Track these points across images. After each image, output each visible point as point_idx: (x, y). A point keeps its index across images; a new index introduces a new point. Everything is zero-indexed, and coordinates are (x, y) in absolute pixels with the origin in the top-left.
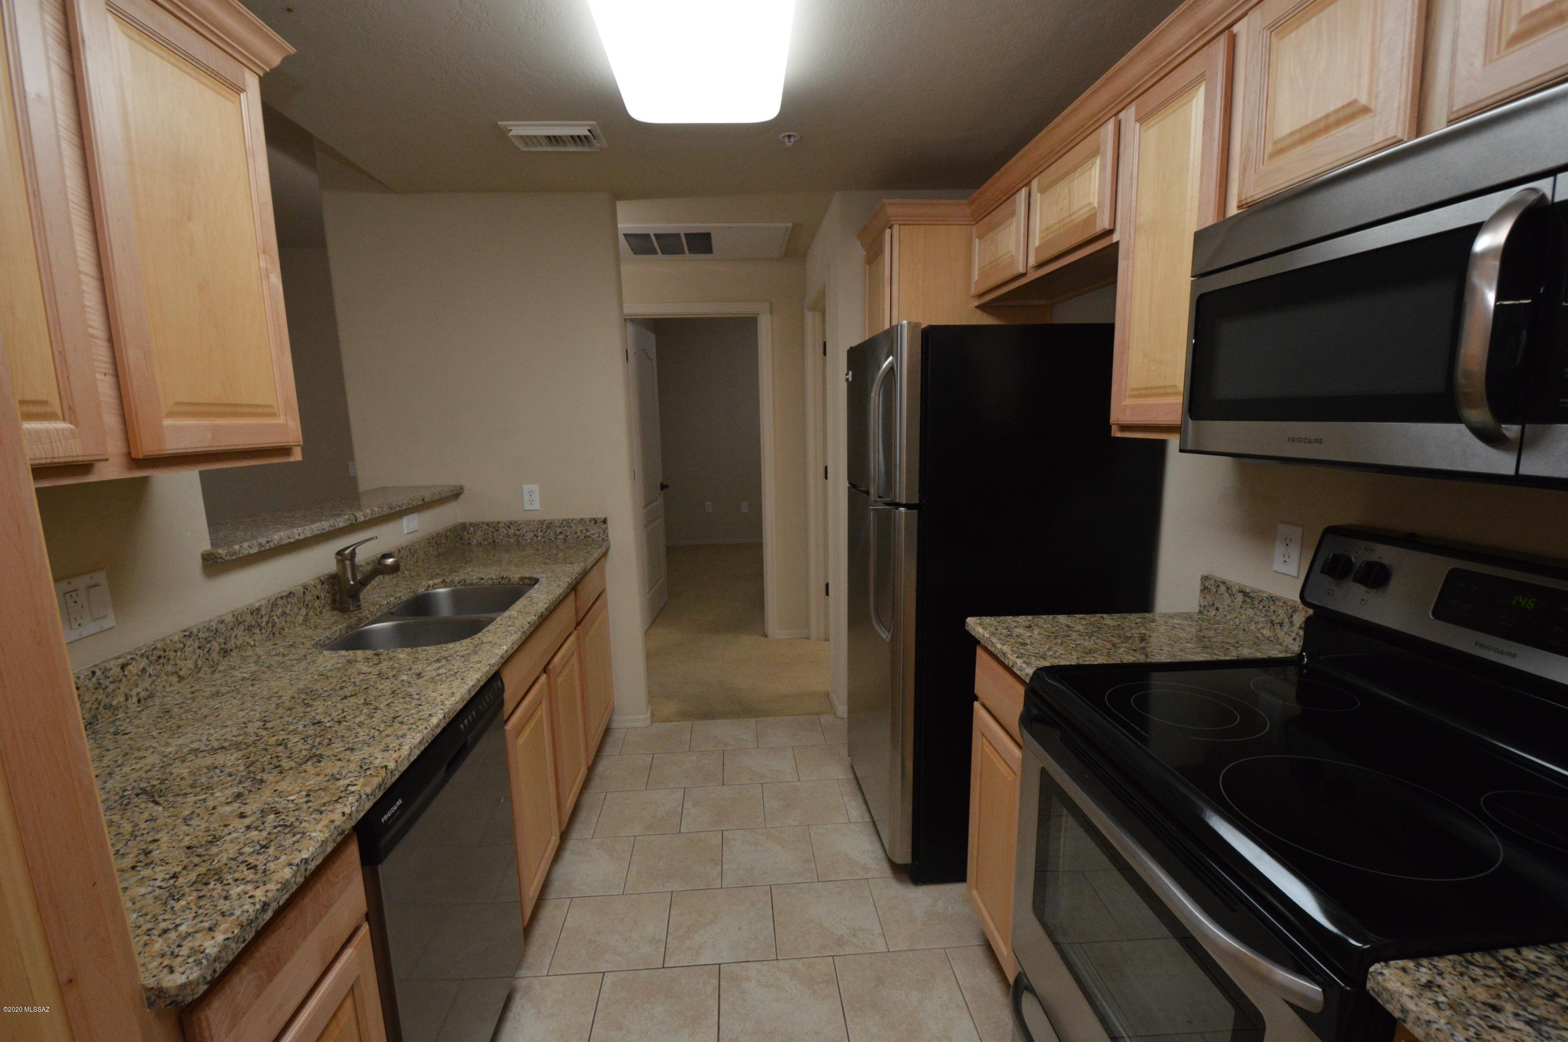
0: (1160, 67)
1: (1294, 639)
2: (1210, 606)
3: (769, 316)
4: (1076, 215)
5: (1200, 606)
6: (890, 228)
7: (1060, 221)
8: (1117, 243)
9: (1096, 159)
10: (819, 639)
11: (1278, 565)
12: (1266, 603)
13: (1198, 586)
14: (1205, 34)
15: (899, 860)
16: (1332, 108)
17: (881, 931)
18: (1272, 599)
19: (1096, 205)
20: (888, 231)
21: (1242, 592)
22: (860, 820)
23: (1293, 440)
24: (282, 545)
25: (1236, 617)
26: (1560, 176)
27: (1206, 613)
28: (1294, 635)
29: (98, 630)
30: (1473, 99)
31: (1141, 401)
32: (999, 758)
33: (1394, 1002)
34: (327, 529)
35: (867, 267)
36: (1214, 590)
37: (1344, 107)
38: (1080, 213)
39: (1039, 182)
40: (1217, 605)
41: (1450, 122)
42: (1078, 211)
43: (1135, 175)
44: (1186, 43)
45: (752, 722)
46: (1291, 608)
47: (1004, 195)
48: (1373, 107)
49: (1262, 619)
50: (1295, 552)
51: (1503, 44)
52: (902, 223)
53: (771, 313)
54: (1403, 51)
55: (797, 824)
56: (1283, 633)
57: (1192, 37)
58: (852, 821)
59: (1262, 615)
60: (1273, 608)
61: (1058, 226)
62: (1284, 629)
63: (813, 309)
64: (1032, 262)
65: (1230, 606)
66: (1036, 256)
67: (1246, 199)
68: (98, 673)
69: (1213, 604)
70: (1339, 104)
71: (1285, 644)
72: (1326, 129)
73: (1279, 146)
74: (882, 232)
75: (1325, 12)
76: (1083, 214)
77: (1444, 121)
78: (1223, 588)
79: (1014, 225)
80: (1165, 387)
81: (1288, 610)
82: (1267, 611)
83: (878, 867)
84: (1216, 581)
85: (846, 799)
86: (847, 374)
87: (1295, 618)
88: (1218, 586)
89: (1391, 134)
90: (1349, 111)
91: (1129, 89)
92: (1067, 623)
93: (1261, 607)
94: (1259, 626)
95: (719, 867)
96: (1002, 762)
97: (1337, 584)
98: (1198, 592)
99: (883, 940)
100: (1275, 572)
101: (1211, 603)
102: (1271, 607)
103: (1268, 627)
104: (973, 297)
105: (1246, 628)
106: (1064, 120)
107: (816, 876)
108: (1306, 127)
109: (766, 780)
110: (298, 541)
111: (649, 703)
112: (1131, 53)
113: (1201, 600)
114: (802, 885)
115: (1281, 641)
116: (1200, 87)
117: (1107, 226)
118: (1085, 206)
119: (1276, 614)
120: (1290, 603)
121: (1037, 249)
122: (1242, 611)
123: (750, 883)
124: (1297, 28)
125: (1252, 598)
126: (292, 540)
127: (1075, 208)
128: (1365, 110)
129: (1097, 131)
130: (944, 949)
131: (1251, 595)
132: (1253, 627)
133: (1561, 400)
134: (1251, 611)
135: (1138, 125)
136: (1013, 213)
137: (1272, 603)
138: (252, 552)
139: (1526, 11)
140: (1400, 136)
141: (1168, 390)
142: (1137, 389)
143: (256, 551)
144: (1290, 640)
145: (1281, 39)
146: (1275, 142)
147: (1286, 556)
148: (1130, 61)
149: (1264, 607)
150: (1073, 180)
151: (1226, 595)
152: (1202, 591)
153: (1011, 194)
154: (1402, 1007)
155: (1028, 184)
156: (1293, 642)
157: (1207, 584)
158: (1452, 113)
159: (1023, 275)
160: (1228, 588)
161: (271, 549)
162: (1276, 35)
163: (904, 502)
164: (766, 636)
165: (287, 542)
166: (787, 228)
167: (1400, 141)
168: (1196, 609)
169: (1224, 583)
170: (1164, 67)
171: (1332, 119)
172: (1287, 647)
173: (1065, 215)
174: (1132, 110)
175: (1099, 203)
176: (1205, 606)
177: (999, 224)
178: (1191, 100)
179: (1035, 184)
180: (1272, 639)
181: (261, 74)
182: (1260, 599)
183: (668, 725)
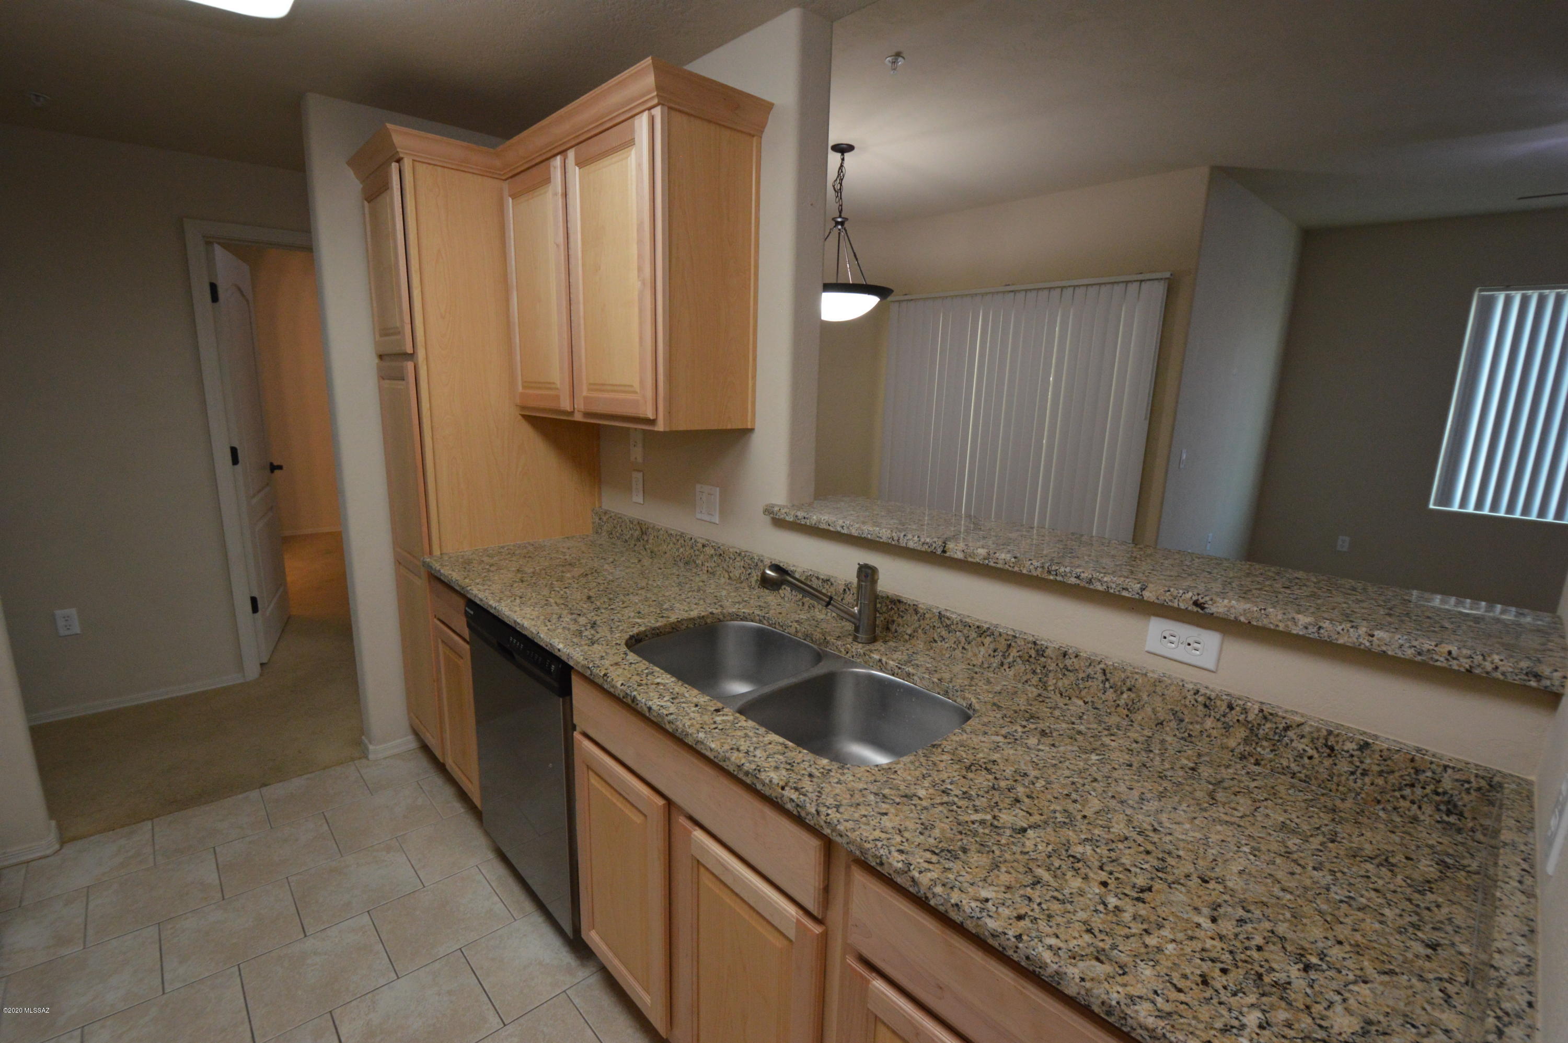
24: (818, 528)
29: (708, 520)
34: (884, 539)
68: (693, 540)
110: (838, 533)
126: (831, 529)
138: (787, 519)
143: (791, 520)
161: (805, 525)
165: (825, 527)
181: (656, 101)
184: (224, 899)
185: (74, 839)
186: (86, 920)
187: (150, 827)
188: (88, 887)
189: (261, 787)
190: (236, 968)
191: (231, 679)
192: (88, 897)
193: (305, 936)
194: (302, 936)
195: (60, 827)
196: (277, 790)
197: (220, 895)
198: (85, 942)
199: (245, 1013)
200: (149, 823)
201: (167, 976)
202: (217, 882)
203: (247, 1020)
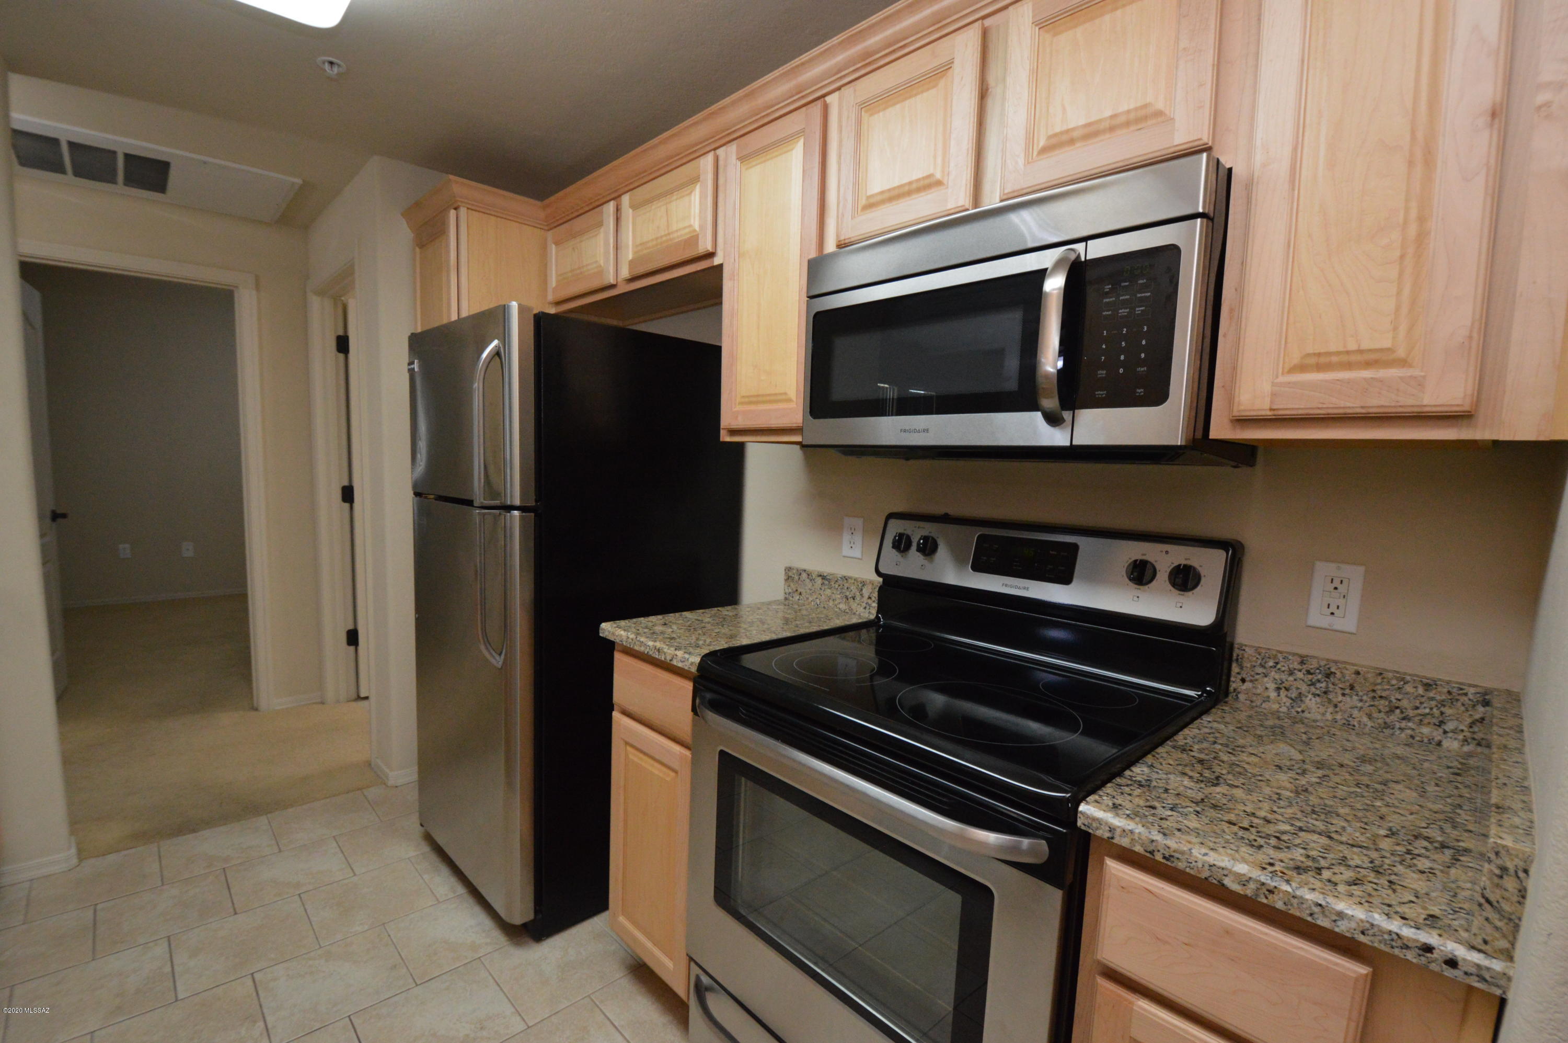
0: (759, 116)
1: (865, 608)
2: (794, 592)
3: (254, 292)
4: (675, 235)
5: (785, 593)
6: (455, 209)
7: (657, 239)
8: (721, 266)
9: (695, 187)
10: (338, 701)
11: (846, 551)
12: (840, 582)
13: (782, 577)
14: (803, 97)
15: (518, 920)
16: (914, 178)
17: (513, 1010)
18: (846, 578)
19: (697, 227)
20: (453, 213)
21: (820, 576)
22: (451, 895)
23: (905, 431)
25: (817, 598)
26: (1089, 242)
27: (791, 598)
28: (864, 605)
30: (1017, 187)
31: (752, 407)
32: (652, 762)
33: (1102, 827)
35: (418, 250)
36: (796, 578)
37: (924, 178)
38: (679, 233)
39: (630, 199)
40: (800, 590)
41: (1002, 201)
42: (677, 231)
43: (737, 206)
44: (787, 99)
45: (263, 820)
46: (861, 583)
47: (587, 205)
48: (945, 182)
49: (839, 596)
50: (858, 538)
51: (1035, 153)
52: (470, 207)
53: (258, 288)
54: (968, 144)
55: (366, 927)
56: (856, 605)
57: (791, 97)
58: (441, 901)
59: (838, 593)
60: (846, 585)
61: (655, 243)
62: (856, 601)
63: (321, 293)
64: (625, 273)
65: (811, 590)
66: (630, 269)
67: (845, 240)
69: (797, 590)
70: (920, 175)
71: (858, 613)
72: (909, 193)
73: (872, 200)
74: (444, 212)
75: (907, 102)
76: (684, 234)
77: (998, 200)
78: (804, 575)
79: (602, 235)
80: (776, 394)
81: (858, 585)
82: (842, 589)
83: (488, 940)
84: (798, 570)
85: (426, 877)
86: (411, 363)
87: (864, 590)
88: (800, 574)
89: (961, 203)
90: (927, 182)
91: (728, 129)
92: (696, 618)
93: (837, 586)
94: (836, 603)
95: (261, 1024)
96: (656, 765)
97: (902, 556)
98: (783, 582)
99: (518, 1018)
100: (844, 557)
101: (795, 590)
102: (845, 585)
103: (844, 602)
104: (550, 303)
105: (826, 606)
106: (660, 143)
107: (411, 980)
108: (894, 189)
109: (304, 889)
111: (73, 832)
112: (734, 96)
113: (786, 587)
114: (396, 998)
115: (855, 611)
116: (798, 141)
117: (710, 248)
118: (685, 228)
119: (850, 590)
120: (859, 580)
121: (631, 262)
122: (822, 592)
123: (318, 1026)
124: (884, 109)
125: (829, 580)
127: (674, 228)
128: (939, 183)
129: (697, 160)
130: (589, 996)
131: (828, 577)
132: (831, 603)
133: (1096, 393)
134: (829, 590)
135: (739, 163)
136: (600, 224)
137: (845, 581)
139: (1050, 133)
140: (967, 207)
141: (779, 397)
142: (748, 397)
144: (862, 609)
145: (871, 115)
146: (868, 197)
147: (852, 543)
148: (733, 103)
149: (839, 586)
150: (670, 202)
151: (808, 581)
152: (786, 580)
153: (597, 205)
154: (1110, 828)
155: (617, 198)
156: (864, 610)
157: (790, 574)
158: (1004, 194)
159: (612, 286)
160: (809, 575)
162: (866, 112)
163: (517, 502)
164: (256, 710)
166: (293, 184)
167: (968, 210)
168: (781, 596)
169: (805, 571)
170: (763, 117)
171: (914, 186)
172: (859, 615)
173: (663, 234)
174: (733, 147)
175: (701, 226)
176: (790, 593)
177: (581, 233)
178: (792, 150)
179: (626, 199)
180: (847, 611)
182: (836, 579)
183: (111, 858)
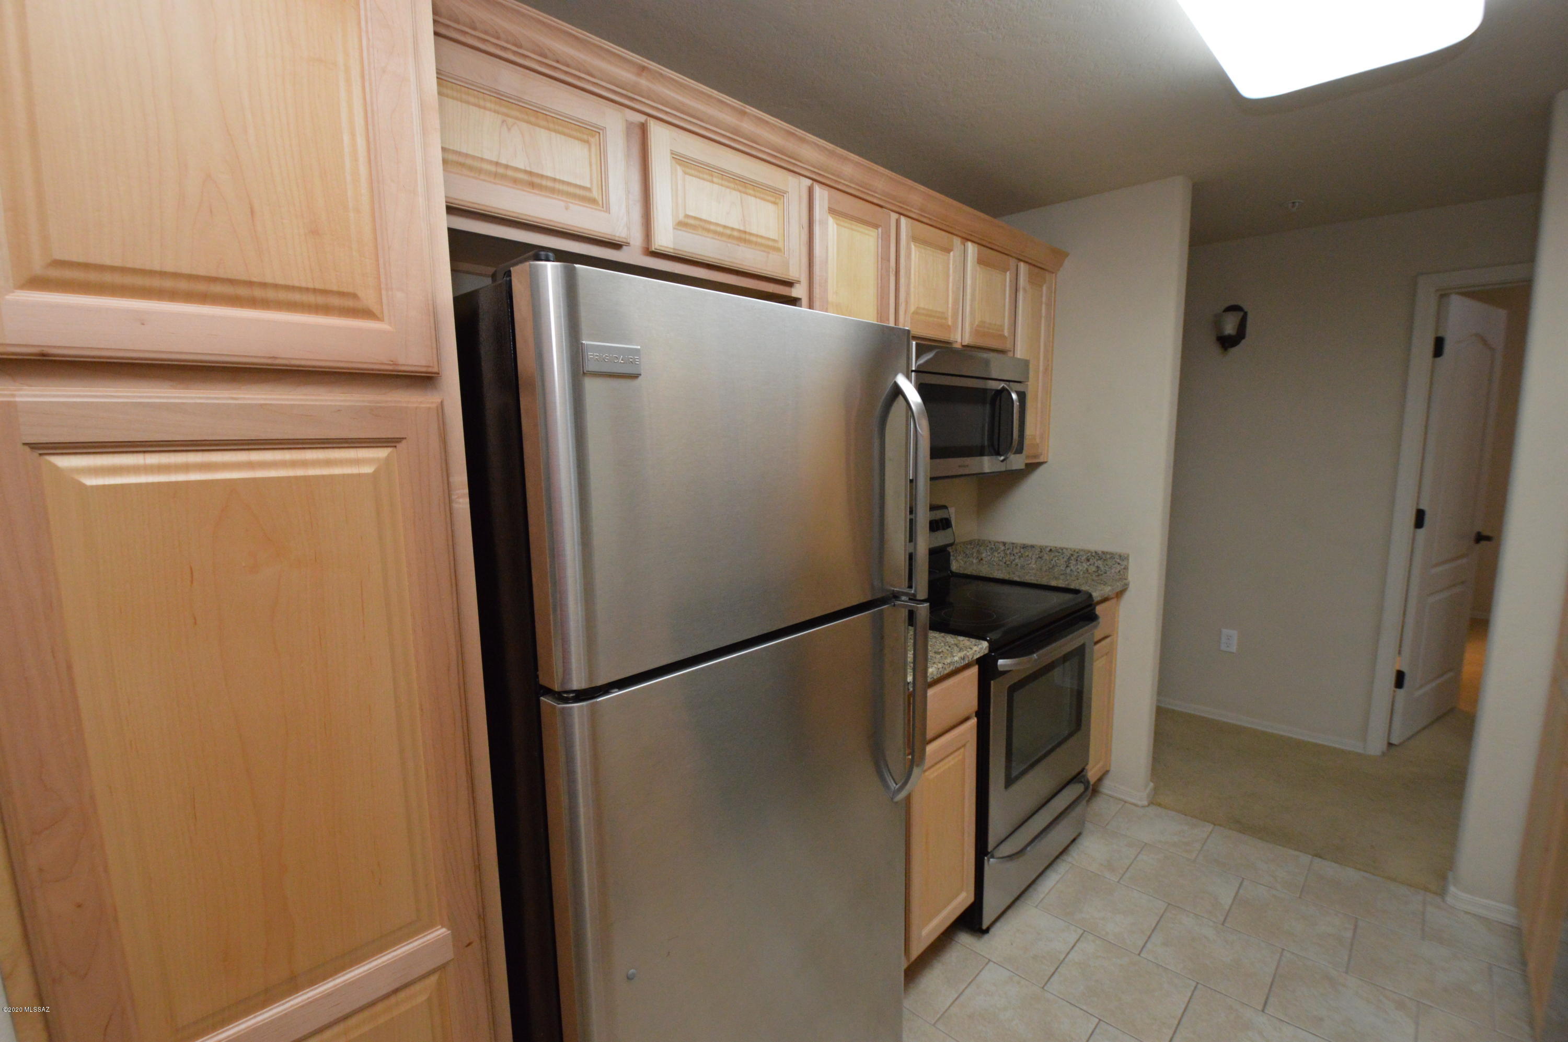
184: (1223, 924)
185: (1160, 805)
186: (1130, 865)
187: (1210, 830)
188: (1146, 844)
189: (1316, 856)
190: (1194, 984)
191: (1350, 744)
192: (1141, 850)
193: (1263, 1011)
194: (1260, 1008)
195: (1156, 789)
196: (1329, 869)
197: (1222, 918)
198: (1121, 878)
199: (1176, 1022)
200: (1212, 826)
201: (1149, 945)
202: (1227, 907)
203: (1174, 1028)
